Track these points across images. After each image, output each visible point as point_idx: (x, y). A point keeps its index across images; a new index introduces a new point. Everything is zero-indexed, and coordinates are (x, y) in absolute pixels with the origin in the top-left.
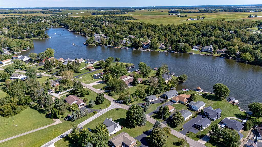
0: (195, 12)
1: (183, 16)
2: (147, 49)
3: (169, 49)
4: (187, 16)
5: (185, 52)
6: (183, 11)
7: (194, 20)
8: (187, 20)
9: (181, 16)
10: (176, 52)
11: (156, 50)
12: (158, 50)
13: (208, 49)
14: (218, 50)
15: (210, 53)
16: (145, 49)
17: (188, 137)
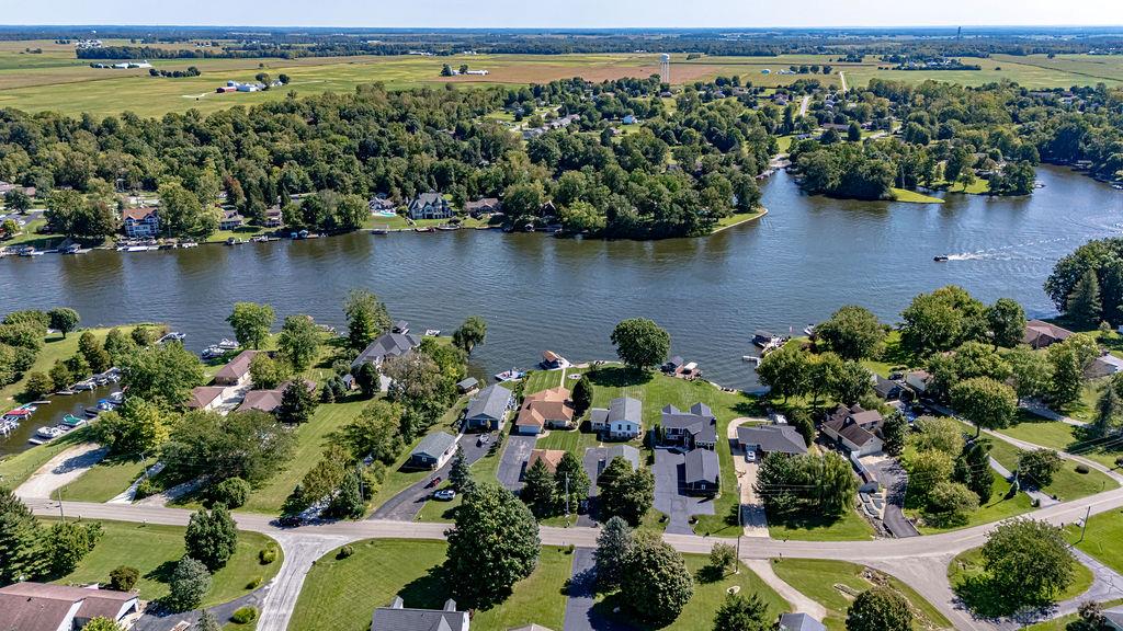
0: (210, 57)
1: (177, 75)
2: (161, 240)
3: (270, 226)
4: (198, 74)
5: (349, 227)
6: (153, 51)
7: (251, 90)
8: (220, 91)
9: (169, 75)
10: (311, 236)
11: (209, 240)
12: (220, 236)
13: (433, 205)
14: (470, 205)
15: (448, 220)
16: (144, 239)
17: (708, 534)
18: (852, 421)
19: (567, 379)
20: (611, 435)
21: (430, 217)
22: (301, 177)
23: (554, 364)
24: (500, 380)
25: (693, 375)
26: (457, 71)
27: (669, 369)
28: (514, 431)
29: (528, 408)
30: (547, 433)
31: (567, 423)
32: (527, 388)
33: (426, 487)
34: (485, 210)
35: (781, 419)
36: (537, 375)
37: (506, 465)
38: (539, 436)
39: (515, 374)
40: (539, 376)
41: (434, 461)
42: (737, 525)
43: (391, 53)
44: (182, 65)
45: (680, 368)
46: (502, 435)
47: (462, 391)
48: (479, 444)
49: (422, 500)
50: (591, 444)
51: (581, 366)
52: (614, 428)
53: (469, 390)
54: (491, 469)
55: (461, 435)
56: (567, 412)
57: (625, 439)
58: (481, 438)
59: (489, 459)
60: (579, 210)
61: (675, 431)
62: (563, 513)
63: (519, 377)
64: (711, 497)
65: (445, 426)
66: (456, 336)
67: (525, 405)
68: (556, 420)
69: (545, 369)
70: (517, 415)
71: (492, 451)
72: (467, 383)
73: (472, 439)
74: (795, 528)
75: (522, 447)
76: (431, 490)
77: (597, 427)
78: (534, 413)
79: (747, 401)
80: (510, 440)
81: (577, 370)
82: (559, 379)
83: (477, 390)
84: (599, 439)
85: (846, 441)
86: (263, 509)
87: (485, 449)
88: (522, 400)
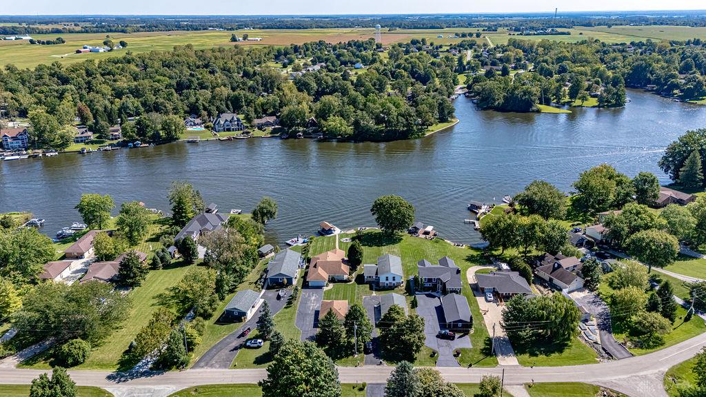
0: (72, 32)
1: (48, 43)
3: (112, 139)
4: (63, 42)
5: (171, 138)
6: (33, 29)
7: (100, 51)
8: (78, 52)
9: (43, 43)
10: (143, 145)
11: (66, 150)
12: (74, 147)
13: (231, 122)
14: (256, 121)
15: (242, 132)
16: (17, 150)
17: (470, 366)
18: (560, 266)
19: (340, 242)
20: (381, 285)
21: (229, 130)
22: (136, 105)
23: (329, 231)
24: (290, 245)
25: (431, 235)
26: (241, 39)
27: (414, 232)
28: (306, 285)
29: (315, 266)
30: (331, 286)
31: (346, 277)
32: (311, 250)
33: (239, 337)
34: (268, 124)
35: (505, 266)
36: (317, 240)
37: (303, 315)
38: (325, 289)
39: (301, 240)
40: (319, 241)
41: (244, 314)
42: (491, 356)
43: (196, 29)
44: (53, 37)
45: (421, 231)
46: (296, 289)
47: (262, 255)
48: (279, 297)
49: (236, 349)
50: (366, 293)
51: (349, 232)
52: (382, 280)
53: (267, 254)
54: (290, 319)
55: (264, 291)
56: (345, 268)
57: (391, 288)
58: (281, 293)
59: (288, 310)
60: (334, 122)
61: (430, 280)
62: (353, 354)
63: (304, 243)
64: (466, 333)
65: (251, 283)
66: (255, 213)
67: (312, 265)
68: (337, 276)
69: (322, 235)
70: (306, 274)
71: (290, 303)
72: (265, 248)
73: (272, 294)
74: (536, 355)
75: (313, 298)
76: (243, 339)
77: (369, 279)
78: (320, 270)
79: (475, 253)
80: (303, 293)
81: (347, 235)
82: (335, 242)
83: (273, 254)
84: (371, 288)
85: (556, 281)
86: (101, 365)
87: (284, 301)
88: (309, 261)
